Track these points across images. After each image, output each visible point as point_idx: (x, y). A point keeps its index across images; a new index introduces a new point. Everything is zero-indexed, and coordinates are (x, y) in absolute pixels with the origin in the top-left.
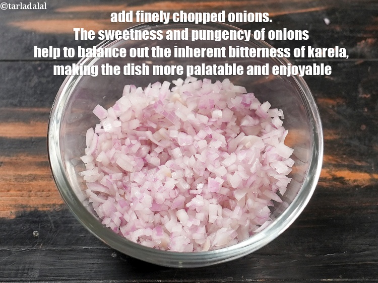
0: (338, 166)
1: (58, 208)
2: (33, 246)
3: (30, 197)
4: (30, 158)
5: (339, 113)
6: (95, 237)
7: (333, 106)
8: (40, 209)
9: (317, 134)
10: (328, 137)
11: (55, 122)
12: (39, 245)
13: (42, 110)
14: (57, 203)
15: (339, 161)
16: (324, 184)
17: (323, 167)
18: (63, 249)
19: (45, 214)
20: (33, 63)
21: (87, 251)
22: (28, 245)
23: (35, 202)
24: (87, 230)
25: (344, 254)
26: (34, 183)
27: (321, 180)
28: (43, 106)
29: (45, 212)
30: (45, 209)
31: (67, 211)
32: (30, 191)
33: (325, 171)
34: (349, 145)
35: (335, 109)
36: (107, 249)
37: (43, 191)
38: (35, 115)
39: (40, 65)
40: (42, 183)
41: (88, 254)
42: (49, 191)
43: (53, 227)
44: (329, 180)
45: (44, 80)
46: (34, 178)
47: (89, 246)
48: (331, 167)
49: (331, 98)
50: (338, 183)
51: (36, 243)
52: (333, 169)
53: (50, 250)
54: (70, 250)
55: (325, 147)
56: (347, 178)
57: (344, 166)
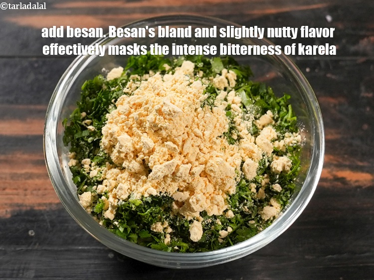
0: (340, 166)
1: (54, 207)
2: (29, 246)
3: (25, 195)
4: (26, 157)
5: (340, 112)
6: (91, 236)
7: (335, 106)
8: (36, 208)
9: (319, 133)
10: (330, 137)
11: (52, 120)
12: (35, 244)
13: (39, 107)
14: (53, 202)
15: (341, 160)
16: (325, 184)
17: (324, 167)
18: (59, 249)
19: (41, 213)
20: (30, 59)
21: (83, 251)
22: (24, 245)
23: (31, 200)
24: (83, 230)
25: (345, 255)
26: (30, 181)
27: (321, 180)
28: (39, 103)
29: (40, 211)
30: (41, 208)
31: (63, 210)
32: (26, 190)
33: (326, 171)
34: (351, 145)
35: (337, 107)
36: (104, 250)
37: (39, 190)
38: (31, 112)
39: (37, 62)
40: (38, 182)
41: (84, 254)
42: (45, 189)
43: (49, 227)
44: (330, 180)
45: (41, 77)
46: (30, 176)
47: (86, 246)
48: (332, 167)
49: (333, 97)
50: (339, 183)
51: (32, 242)
52: (335, 169)
53: (45, 250)
54: (67, 251)
55: (326, 146)
56: (348, 179)
57: (345, 166)
